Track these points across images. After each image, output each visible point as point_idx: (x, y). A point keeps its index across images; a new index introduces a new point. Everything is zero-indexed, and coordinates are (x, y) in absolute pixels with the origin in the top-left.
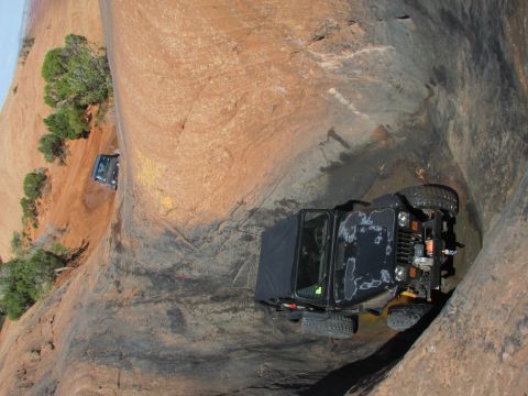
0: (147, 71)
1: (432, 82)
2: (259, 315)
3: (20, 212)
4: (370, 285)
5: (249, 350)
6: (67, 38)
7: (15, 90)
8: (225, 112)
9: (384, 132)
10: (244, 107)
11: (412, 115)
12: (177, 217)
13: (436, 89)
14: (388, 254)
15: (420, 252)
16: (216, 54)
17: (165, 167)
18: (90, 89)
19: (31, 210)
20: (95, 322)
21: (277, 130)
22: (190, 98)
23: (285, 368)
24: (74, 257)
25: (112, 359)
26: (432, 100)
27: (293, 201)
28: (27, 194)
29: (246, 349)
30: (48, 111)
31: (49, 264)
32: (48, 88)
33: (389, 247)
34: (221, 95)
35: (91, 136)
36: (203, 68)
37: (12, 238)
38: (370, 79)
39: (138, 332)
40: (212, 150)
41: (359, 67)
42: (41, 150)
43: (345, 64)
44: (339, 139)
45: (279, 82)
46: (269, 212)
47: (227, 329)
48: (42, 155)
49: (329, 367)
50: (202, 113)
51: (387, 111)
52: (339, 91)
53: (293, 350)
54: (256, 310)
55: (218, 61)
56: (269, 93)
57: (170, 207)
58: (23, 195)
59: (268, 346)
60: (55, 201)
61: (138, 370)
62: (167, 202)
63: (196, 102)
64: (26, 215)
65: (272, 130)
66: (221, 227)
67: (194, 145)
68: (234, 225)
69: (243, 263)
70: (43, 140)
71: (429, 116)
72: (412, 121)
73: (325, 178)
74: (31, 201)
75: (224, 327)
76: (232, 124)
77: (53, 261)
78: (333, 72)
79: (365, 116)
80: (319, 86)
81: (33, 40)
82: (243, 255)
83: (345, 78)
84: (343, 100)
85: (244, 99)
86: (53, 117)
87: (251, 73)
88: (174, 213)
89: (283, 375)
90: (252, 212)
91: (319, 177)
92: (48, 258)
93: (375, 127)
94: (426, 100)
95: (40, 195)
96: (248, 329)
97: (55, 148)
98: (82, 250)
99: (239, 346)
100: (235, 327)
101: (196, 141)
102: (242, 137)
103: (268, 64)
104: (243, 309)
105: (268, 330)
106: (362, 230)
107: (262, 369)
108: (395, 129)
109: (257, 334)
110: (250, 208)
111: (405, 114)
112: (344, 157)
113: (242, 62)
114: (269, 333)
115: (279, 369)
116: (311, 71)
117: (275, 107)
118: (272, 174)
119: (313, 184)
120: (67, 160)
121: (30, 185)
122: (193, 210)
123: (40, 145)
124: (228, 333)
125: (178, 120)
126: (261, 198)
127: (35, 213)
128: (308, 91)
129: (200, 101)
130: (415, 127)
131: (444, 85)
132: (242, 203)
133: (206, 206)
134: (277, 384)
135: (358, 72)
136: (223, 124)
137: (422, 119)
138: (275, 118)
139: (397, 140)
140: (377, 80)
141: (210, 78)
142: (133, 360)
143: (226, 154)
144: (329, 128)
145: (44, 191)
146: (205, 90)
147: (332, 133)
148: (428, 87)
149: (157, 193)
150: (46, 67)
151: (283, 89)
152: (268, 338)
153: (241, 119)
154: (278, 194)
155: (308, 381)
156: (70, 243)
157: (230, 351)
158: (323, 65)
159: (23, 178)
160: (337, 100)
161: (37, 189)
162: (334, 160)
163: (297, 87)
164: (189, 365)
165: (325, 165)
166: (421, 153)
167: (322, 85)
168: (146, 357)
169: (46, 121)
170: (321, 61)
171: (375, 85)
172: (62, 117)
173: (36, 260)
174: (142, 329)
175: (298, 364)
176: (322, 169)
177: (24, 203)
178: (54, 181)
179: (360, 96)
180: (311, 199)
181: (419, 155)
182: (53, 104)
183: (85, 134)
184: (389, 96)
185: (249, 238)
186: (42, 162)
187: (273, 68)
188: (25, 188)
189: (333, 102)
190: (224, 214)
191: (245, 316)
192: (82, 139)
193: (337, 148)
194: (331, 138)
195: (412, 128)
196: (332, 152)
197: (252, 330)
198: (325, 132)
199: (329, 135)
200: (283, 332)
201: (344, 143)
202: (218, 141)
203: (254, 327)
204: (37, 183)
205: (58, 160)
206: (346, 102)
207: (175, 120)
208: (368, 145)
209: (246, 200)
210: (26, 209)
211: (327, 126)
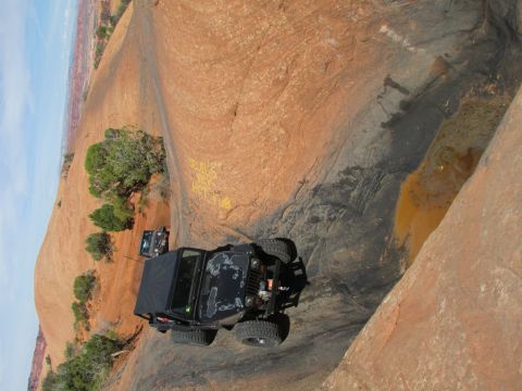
2: (338, 297)
3: (72, 318)
6: (107, 131)
7: (60, 204)
8: (277, 82)
9: (444, 64)
10: (295, 73)
11: (470, 31)
12: (238, 217)
16: (263, 18)
17: (220, 164)
18: (132, 168)
19: (82, 313)
20: (161, 356)
21: (331, 93)
22: (240, 78)
24: (129, 341)
25: (184, 380)
27: (357, 168)
28: (78, 297)
29: (330, 330)
31: (105, 349)
32: (92, 180)
34: (271, 64)
35: (135, 226)
36: (251, 38)
37: (65, 348)
40: (268, 130)
42: (88, 249)
44: (396, 86)
45: (328, 33)
46: (334, 186)
47: (304, 318)
48: (89, 255)
50: (253, 91)
54: (334, 293)
55: (265, 24)
57: (229, 207)
58: (74, 299)
59: (352, 323)
60: (105, 300)
61: (213, 382)
62: (226, 203)
63: (247, 81)
64: (78, 319)
66: (285, 214)
67: (249, 128)
68: (298, 208)
69: (312, 250)
70: (90, 240)
72: (471, 39)
73: (387, 137)
74: (82, 304)
75: (301, 317)
76: (285, 95)
77: (109, 346)
79: (422, 51)
80: (369, 26)
81: (73, 155)
82: (311, 240)
83: (396, 7)
84: (396, 38)
86: (98, 211)
87: (299, 30)
88: (234, 214)
90: (316, 190)
91: (381, 135)
92: (104, 344)
93: (432, 61)
95: (90, 297)
96: (328, 313)
97: (102, 246)
98: (136, 335)
99: (322, 330)
100: (315, 314)
101: (250, 123)
102: (296, 108)
103: (316, 13)
104: (319, 296)
105: (350, 309)
108: (454, 54)
109: (339, 316)
110: (313, 186)
111: (463, 32)
112: (405, 106)
113: (290, 19)
114: (353, 311)
117: (327, 64)
118: (332, 142)
119: (375, 145)
120: (114, 257)
121: (81, 289)
122: (253, 203)
123: (87, 245)
124: (307, 322)
125: (229, 107)
126: (323, 172)
127: (86, 317)
128: (360, 36)
130: (476, 44)
132: (304, 182)
133: (267, 194)
136: (276, 97)
137: (482, 31)
138: (327, 78)
139: (458, 68)
141: (259, 48)
142: (206, 376)
143: (282, 131)
144: (384, 76)
145: (93, 292)
147: (389, 82)
149: (214, 198)
150: (89, 160)
151: (333, 41)
152: (351, 316)
153: (294, 86)
154: (340, 165)
156: (124, 330)
157: (312, 337)
159: (72, 283)
160: (390, 40)
161: (87, 291)
162: (395, 111)
163: (348, 34)
164: (269, 363)
165: (386, 119)
167: (373, 24)
168: (221, 368)
169: (91, 216)
172: (108, 209)
173: (91, 346)
176: (384, 125)
177: (76, 307)
178: (103, 281)
179: (413, 26)
180: (375, 162)
181: (484, 73)
183: (129, 224)
185: (316, 220)
186: (92, 264)
187: (321, 18)
188: (75, 291)
190: (286, 198)
191: (323, 301)
192: (127, 231)
193: (396, 97)
194: (388, 88)
195: (472, 47)
196: (391, 103)
197: (333, 313)
198: (383, 82)
199: (385, 85)
200: (366, 307)
201: (403, 90)
202: (272, 118)
203: (335, 309)
204: (86, 285)
205: (105, 257)
206: (400, 38)
207: (226, 107)
208: (428, 86)
209: (308, 178)
210: (77, 313)
211: (382, 73)
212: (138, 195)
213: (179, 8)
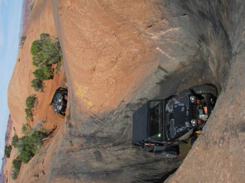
0: (77, 47)
1: (200, 41)
2: (134, 151)
3: (25, 115)
4: (181, 130)
5: (131, 166)
6: (41, 35)
7: (19, 60)
8: (112, 62)
9: (183, 65)
10: (120, 59)
11: (194, 56)
12: (95, 110)
13: (202, 44)
14: (187, 115)
15: (202, 112)
16: (106, 37)
17: (88, 88)
18: (53, 57)
19: (30, 113)
20: (62, 160)
21: (135, 68)
23: (147, 173)
24: (51, 133)
25: (71, 175)
26: (201, 49)
27: (145, 99)
28: (28, 106)
29: (130, 166)
30: (35, 68)
31: (40, 137)
32: (34, 58)
33: (187, 112)
34: (110, 55)
35: (54, 78)
36: (101, 44)
37: (22, 127)
38: (173, 42)
39: (81, 163)
40: (108, 79)
41: (168, 38)
42: (32, 86)
43: (162, 37)
44: (163, 69)
45: (134, 47)
47: (120, 158)
48: (33, 88)
49: (167, 171)
50: (102, 63)
51: (183, 55)
52: (161, 48)
53: (151, 165)
54: (133, 148)
55: (107, 40)
56: (130, 52)
57: (91, 106)
58: (26, 107)
59: (139, 164)
60: (40, 108)
61: (82, 179)
62: (90, 104)
63: (99, 59)
64: (28, 116)
65: (133, 68)
66: (115, 113)
67: (100, 77)
68: (120, 111)
69: (125, 128)
70: (33, 81)
71: (201, 56)
72: (194, 59)
73: (159, 87)
74: (30, 110)
75: (119, 157)
76: (116, 67)
77: (41, 135)
78: (157, 40)
79: (174, 58)
81: (25, 37)
82: (125, 124)
83: (163, 43)
84: (163, 53)
85: (120, 55)
86: (37, 70)
87: (122, 44)
88: (93, 108)
89: (146, 176)
90: (128, 105)
91: (156, 87)
92: (39, 134)
93: (178, 63)
94: (199, 49)
95: (33, 106)
96: (130, 157)
97: (39, 85)
98: (54, 130)
99: (127, 165)
100: (124, 157)
101: (100, 75)
102: (120, 72)
103: (129, 39)
104: (127, 148)
105: (139, 157)
106: (176, 106)
107: (137, 174)
108: (187, 63)
109: (134, 159)
110: (127, 103)
111: (191, 56)
112: (166, 77)
113: (118, 39)
114: (140, 158)
115: (145, 173)
116: (148, 41)
117: (134, 58)
118: (135, 87)
119: (153, 90)
120: (44, 90)
121: (29, 102)
122: (102, 106)
123: (32, 84)
124: (121, 160)
126: (131, 98)
127: (32, 115)
128: (148, 50)
129: (101, 58)
130: (196, 61)
131: (205, 42)
132: (123, 101)
133: (107, 104)
134: (144, 180)
135: (168, 39)
136: (112, 67)
137: (198, 57)
138: (134, 63)
139: (189, 68)
140: (176, 42)
141: (104, 48)
142: (80, 175)
143: (114, 80)
144: (158, 65)
145: (35, 105)
146: (103, 53)
147: (160, 67)
148: (198, 43)
149: (85, 100)
150: (32, 49)
151: (136, 50)
152: (139, 160)
153: (119, 64)
154: (139, 96)
155: (158, 178)
156: (48, 127)
157: (123, 167)
158: (153, 38)
159: (25, 99)
160: (160, 53)
161: (32, 104)
162: (161, 79)
163: (142, 48)
164: (105, 175)
165: (158, 82)
166: (199, 72)
167: (153, 46)
168: (86, 173)
169: (34, 73)
170: (151, 36)
171: (176, 44)
172: (41, 70)
173: (34, 135)
174: (83, 161)
175: (153, 171)
176: (157, 83)
177: (27, 110)
178: (39, 99)
179: (170, 50)
180: (153, 97)
181: (199, 74)
182: (36, 65)
183: (52, 77)
184: (183, 49)
185: (127, 117)
186: (34, 92)
187: (131, 41)
188: (27, 104)
189: (159, 54)
190: (115, 107)
191: (128, 151)
192: (50, 80)
193: (162, 73)
194: (159, 70)
195: (194, 62)
196: (160, 75)
197: (132, 157)
198: (157, 67)
199: (158, 68)
200: (145, 157)
201: (166, 71)
202: (110, 75)
203: (133, 156)
204: (32, 101)
205: (40, 90)
206: (165, 53)
207: (91, 67)
208: (176, 71)
209: (125, 100)
210: (27, 114)
211: (157, 64)
212: (56, 65)
213: (70, 23)
